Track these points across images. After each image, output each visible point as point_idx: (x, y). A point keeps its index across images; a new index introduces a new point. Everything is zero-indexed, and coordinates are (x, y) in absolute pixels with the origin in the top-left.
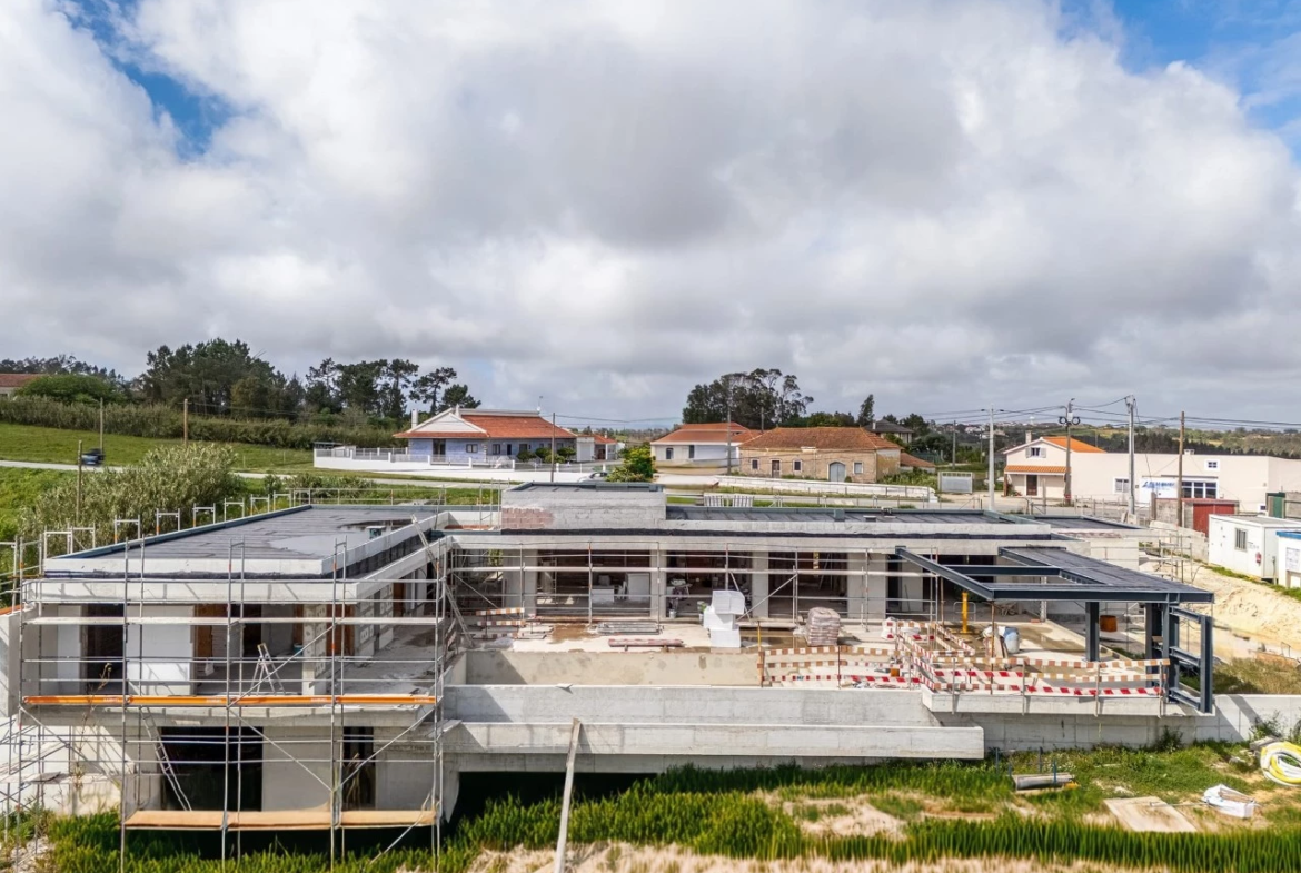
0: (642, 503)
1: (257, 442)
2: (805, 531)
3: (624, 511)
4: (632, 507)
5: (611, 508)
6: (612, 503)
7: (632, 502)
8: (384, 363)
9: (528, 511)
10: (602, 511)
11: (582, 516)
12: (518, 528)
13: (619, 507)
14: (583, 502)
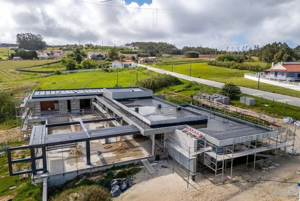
1: (250, 70)
4: (110, 95)
9: (105, 93)
11: (107, 95)
12: (104, 96)
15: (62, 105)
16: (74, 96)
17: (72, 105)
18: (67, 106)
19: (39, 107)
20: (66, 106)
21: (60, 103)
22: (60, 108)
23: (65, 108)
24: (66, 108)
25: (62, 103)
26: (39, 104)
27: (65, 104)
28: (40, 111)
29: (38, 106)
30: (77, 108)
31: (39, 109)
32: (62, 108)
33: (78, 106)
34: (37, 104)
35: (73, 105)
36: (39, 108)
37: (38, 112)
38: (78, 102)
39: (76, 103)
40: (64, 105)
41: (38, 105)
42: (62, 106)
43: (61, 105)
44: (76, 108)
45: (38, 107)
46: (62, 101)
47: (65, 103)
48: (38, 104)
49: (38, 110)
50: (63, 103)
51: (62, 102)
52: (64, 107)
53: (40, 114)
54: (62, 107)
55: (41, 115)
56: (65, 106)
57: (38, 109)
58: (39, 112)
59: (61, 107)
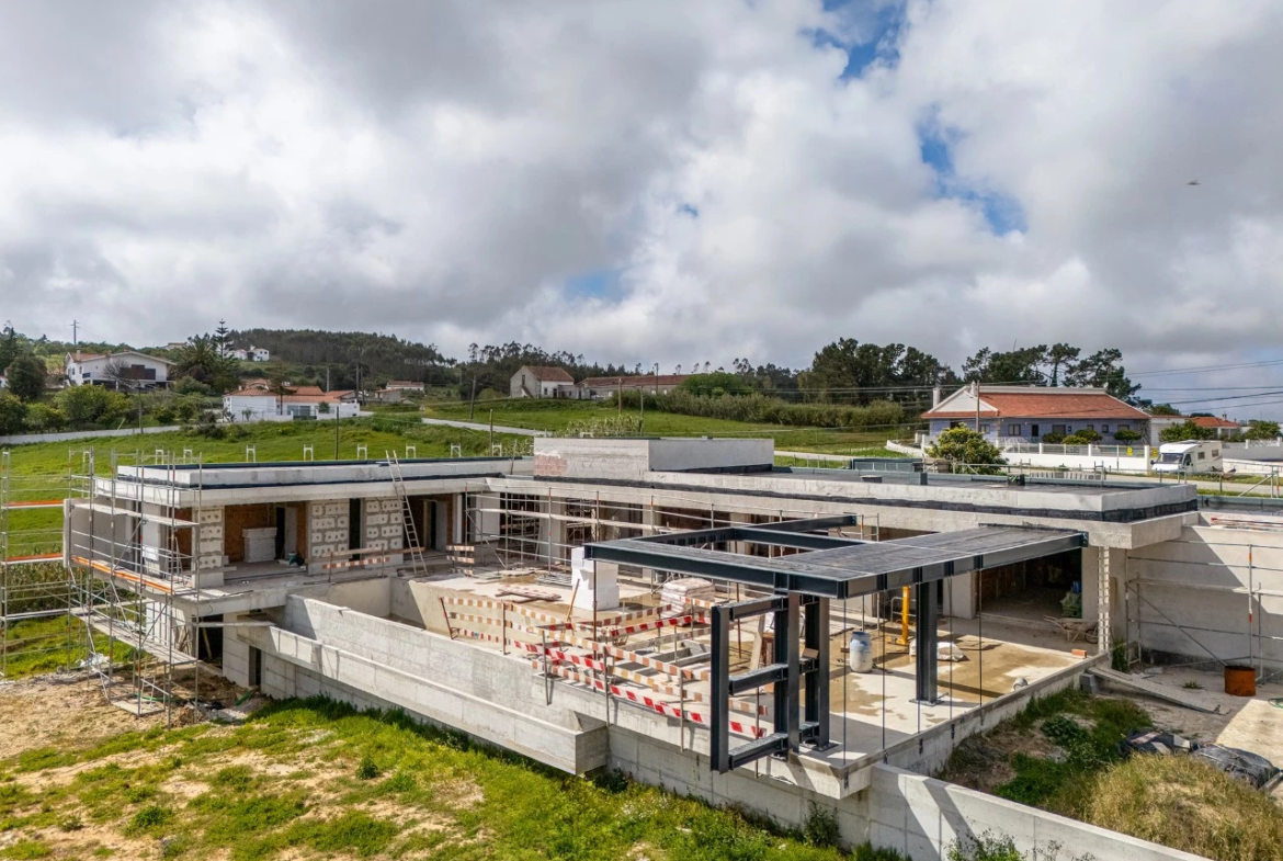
0: (632, 452)
2: (775, 489)
3: (617, 460)
4: (623, 456)
5: (607, 456)
6: (608, 451)
7: (623, 451)
8: (1043, 349)
9: (550, 457)
10: (601, 459)
11: (587, 464)
12: (545, 475)
13: (613, 456)
14: (586, 450)
15: (326, 530)
16: (398, 479)
17: (369, 530)
18: (346, 533)
19: (218, 539)
20: (342, 535)
21: (318, 517)
22: (317, 544)
23: (340, 542)
24: (345, 542)
25: (327, 520)
26: (219, 524)
27: (340, 525)
28: (219, 561)
29: (210, 536)
30: (393, 541)
31: (217, 553)
32: (324, 543)
33: (394, 534)
34: (209, 521)
35: (373, 526)
36: (218, 546)
37: (211, 565)
38: (396, 512)
39: (389, 519)
40: (337, 529)
41: (211, 528)
42: (323, 531)
43: (320, 527)
44: (385, 542)
45: (213, 539)
46: (327, 508)
47: (339, 516)
48: (214, 524)
49: (209, 554)
50: (331, 516)
51: (328, 513)
52: (333, 539)
53: (220, 576)
54: (327, 540)
55: (222, 582)
56: (341, 532)
57: (211, 550)
58: (216, 569)
59: (320, 540)
